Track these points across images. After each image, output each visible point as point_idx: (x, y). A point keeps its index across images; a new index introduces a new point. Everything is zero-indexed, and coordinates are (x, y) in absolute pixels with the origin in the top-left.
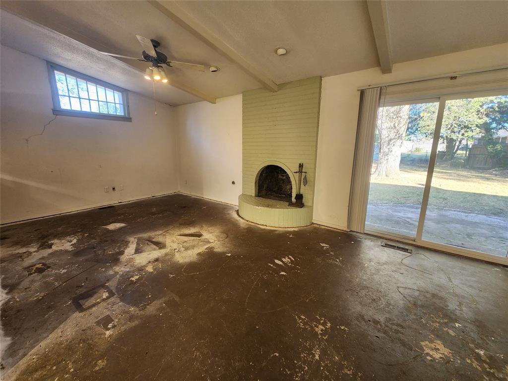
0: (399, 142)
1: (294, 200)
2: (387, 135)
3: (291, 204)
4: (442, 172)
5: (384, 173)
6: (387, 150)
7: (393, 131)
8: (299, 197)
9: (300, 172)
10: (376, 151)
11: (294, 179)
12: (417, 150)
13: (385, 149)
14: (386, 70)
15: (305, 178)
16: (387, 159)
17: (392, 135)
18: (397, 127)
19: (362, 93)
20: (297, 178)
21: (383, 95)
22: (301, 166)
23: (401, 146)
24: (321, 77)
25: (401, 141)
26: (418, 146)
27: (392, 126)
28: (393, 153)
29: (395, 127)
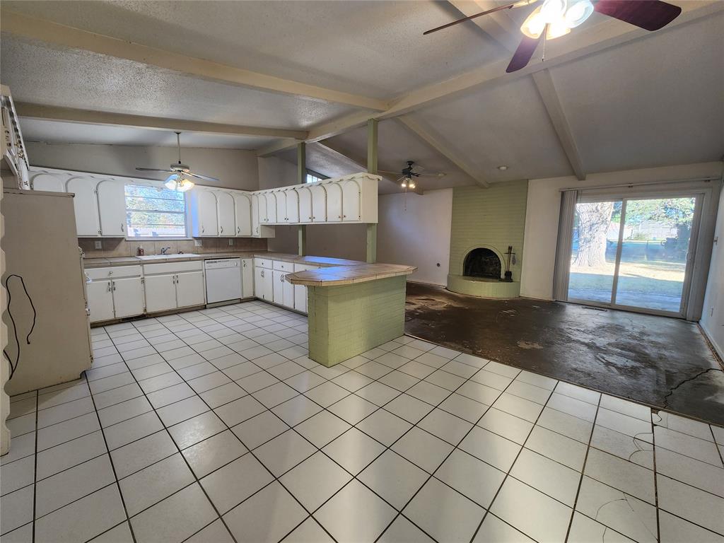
0: (603, 227)
1: (503, 276)
2: (588, 220)
3: (501, 280)
4: (666, 265)
5: (586, 262)
6: (588, 236)
7: (595, 214)
8: (508, 274)
9: (509, 253)
10: (575, 237)
11: (503, 260)
12: (639, 236)
13: (586, 234)
14: (581, 178)
15: (514, 258)
16: (589, 247)
17: (594, 220)
18: (600, 211)
19: (563, 194)
20: (506, 259)
21: (579, 195)
22: (510, 248)
23: (605, 232)
24: (528, 180)
25: (605, 226)
26: (640, 231)
27: (594, 209)
28: (595, 240)
29: (598, 211)
